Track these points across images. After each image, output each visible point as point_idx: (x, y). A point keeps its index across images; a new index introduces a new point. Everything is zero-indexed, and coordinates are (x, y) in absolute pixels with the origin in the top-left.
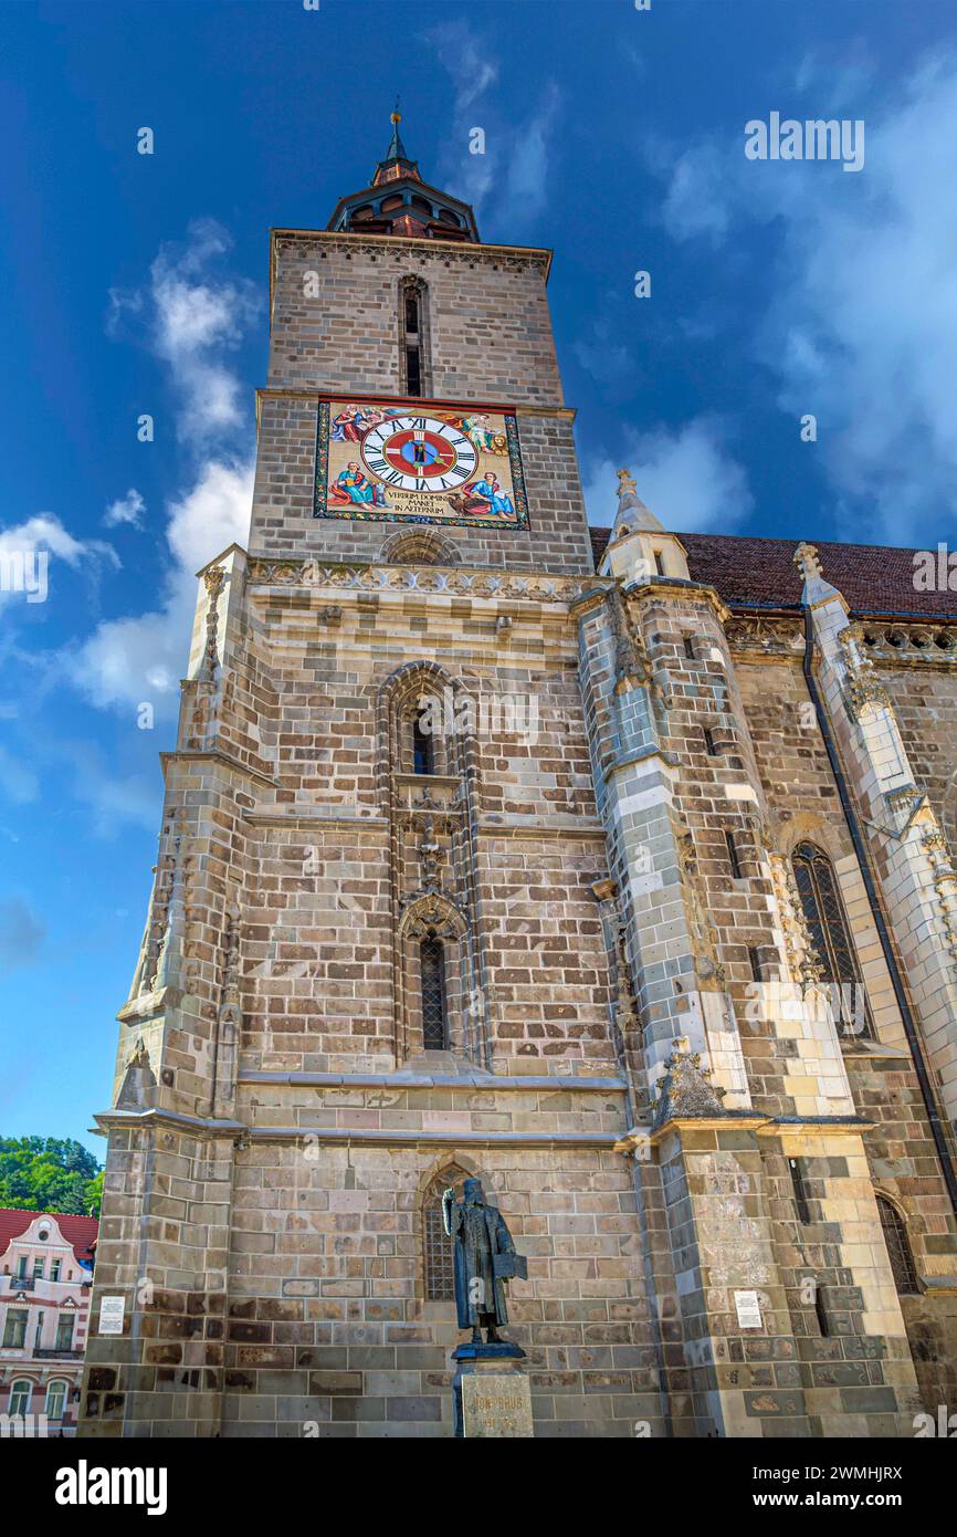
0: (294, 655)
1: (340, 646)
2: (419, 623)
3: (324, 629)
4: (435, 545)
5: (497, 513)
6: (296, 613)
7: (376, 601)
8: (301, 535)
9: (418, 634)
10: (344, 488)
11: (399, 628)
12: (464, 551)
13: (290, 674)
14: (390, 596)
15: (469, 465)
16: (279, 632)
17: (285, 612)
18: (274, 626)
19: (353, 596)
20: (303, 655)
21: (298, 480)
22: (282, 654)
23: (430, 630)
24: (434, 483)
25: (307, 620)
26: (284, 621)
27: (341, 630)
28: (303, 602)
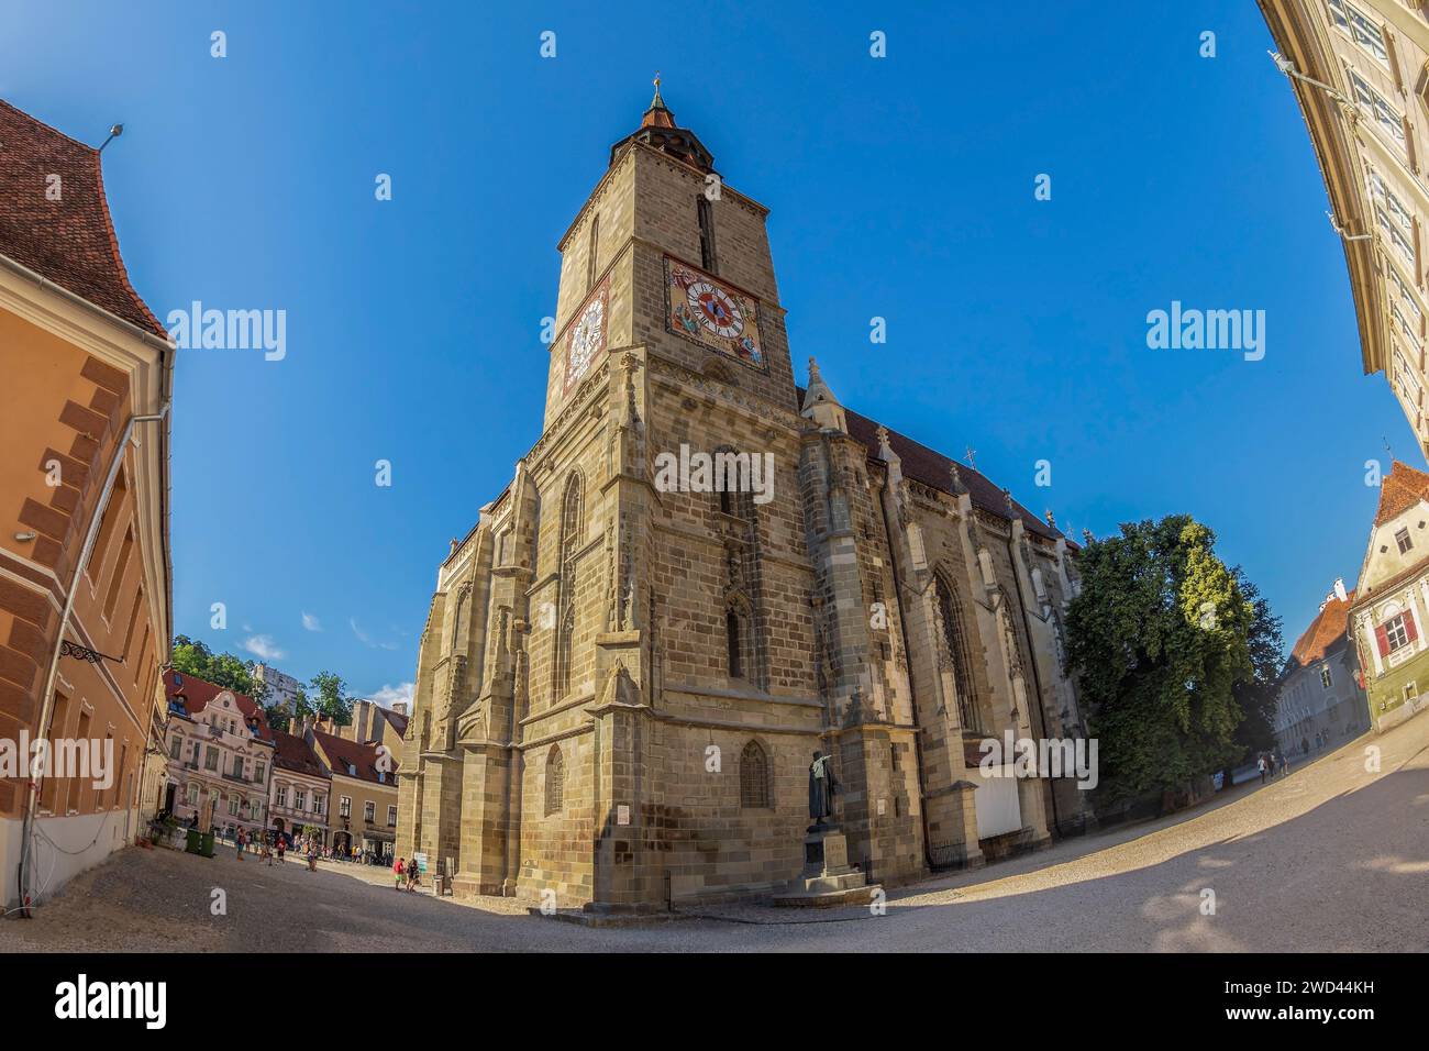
0: (667, 422)
1: (691, 424)
2: (731, 422)
3: (684, 411)
4: (725, 370)
5: (754, 361)
6: (671, 396)
7: (714, 403)
8: (659, 341)
9: (730, 428)
10: (679, 317)
11: (721, 422)
12: (741, 381)
13: (665, 434)
14: (721, 403)
15: (739, 326)
16: (660, 405)
17: (666, 394)
18: (659, 401)
19: (703, 396)
20: (671, 424)
21: (656, 304)
22: (661, 419)
23: (737, 428)
24: (724, 331)
25: (676, 402)
26: (664, 399)
27: (693, 415)
28: (676, 391)
